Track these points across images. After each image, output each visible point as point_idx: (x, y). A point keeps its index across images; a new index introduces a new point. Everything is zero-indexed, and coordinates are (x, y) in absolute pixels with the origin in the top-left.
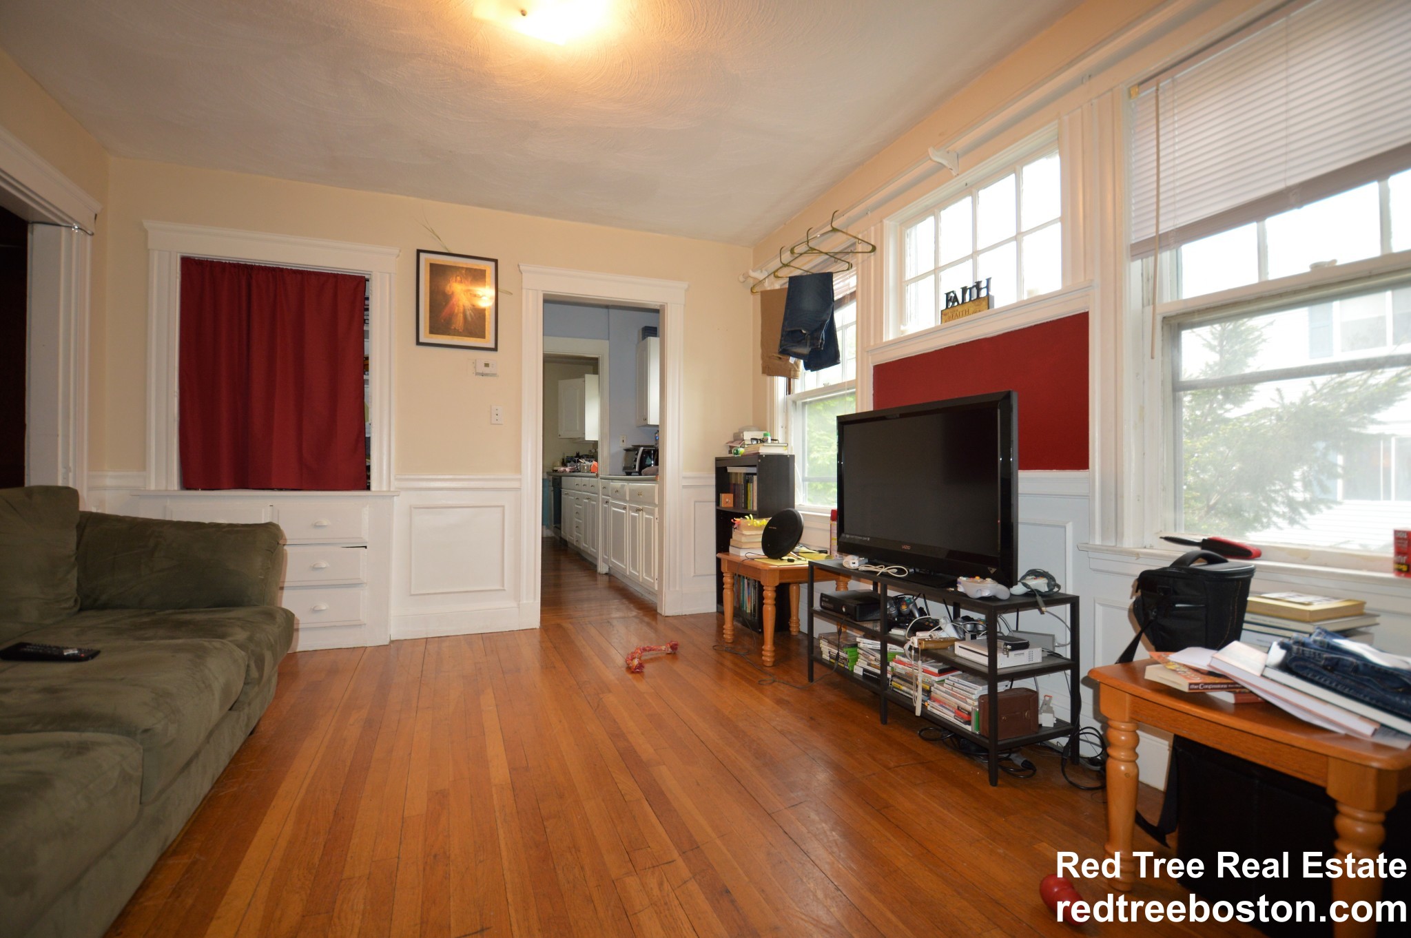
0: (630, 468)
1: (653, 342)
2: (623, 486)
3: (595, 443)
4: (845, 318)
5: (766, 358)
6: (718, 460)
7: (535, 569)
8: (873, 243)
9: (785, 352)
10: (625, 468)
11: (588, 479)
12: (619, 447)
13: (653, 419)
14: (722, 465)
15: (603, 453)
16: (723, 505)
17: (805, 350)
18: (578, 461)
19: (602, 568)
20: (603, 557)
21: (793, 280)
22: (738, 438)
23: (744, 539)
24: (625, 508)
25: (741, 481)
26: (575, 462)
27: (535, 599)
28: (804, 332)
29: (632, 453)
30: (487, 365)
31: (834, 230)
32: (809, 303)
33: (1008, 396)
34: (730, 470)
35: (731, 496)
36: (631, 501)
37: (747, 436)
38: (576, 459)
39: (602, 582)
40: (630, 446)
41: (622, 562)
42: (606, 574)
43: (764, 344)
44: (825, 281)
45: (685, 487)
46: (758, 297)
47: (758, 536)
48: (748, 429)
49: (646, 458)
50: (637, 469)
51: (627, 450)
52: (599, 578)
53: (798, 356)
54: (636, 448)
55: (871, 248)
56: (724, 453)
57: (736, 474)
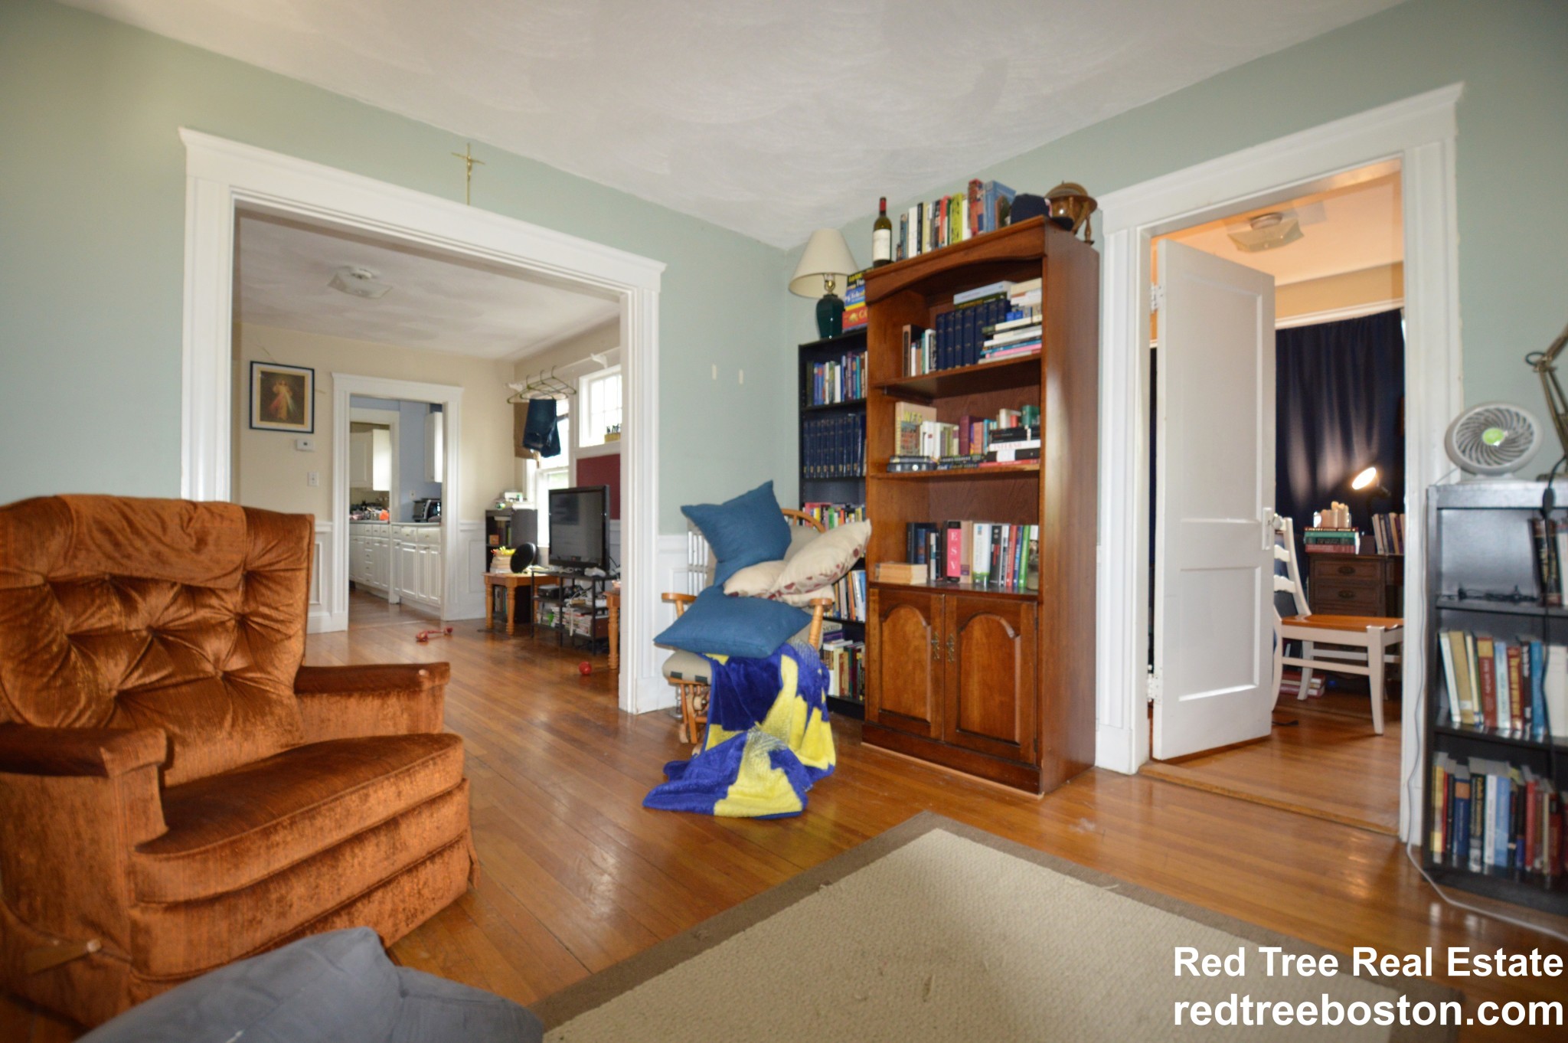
0: (419, 516)
1: (439, 416)
2: (413, 531)
3: (384, 494)
4: (563, 428)
5: (517, 446)
6: (487, 512)
7: (344, 594)
8: (575, 388)
9: (527, 446)
10: (414, 517)
11: (379, 526)
12: (410, 498)
13: (439, 478)
14: (490, 515)
15: (394, 503)
16: (491, 542)
17: (540, 446)
18: (366, 509)
19: (393, 599)
20: (395, 590)
21: (533, 402)
22: (502, 497)
23: (498, 562)
24: (414, 548)
25: (503, 526)
26: (361, 509)
27: (344, 610)
28: (538, 434)
29: (421, 505)
30: (305, 444)
31: (553, 378)
32: (541, 417)
33: (605, 487)
34: (497, 518)
35: (497, 537)
36: (419, 542)
37: (508, 495)
38: (364, 507)
39: (395, 609)
40: (418, 498)
41: (412, 590)
42: (397, 604)
43: (516, 437)
44: (552, 404)
45: (462, 531)
46: (512, 407)
47: (508, 560)
48: (509, 490)
49: (433, 509)
50: (425, 517)
51: (417, 502)
52: (390, 606)
53: (536, 449)
54: (424, 501)
55: (573, 392)
56: (493, 508)
57: (501, 522)
